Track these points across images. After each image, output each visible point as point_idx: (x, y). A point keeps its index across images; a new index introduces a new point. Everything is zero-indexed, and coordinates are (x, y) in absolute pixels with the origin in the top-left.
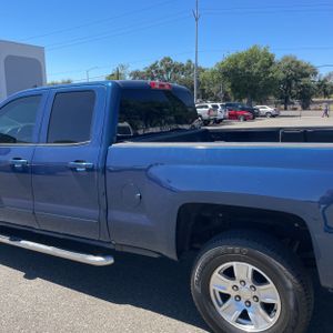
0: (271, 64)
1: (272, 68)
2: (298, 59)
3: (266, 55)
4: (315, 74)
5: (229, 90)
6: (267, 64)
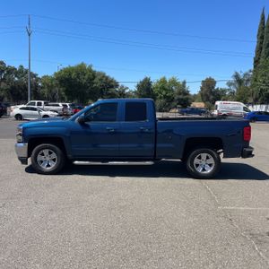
0: (94, 77)
1: (95, 81)
2: (107, 75)
3: (91, 71)
4: (117, 86)
5: (63, 93)
6: (92, 77)
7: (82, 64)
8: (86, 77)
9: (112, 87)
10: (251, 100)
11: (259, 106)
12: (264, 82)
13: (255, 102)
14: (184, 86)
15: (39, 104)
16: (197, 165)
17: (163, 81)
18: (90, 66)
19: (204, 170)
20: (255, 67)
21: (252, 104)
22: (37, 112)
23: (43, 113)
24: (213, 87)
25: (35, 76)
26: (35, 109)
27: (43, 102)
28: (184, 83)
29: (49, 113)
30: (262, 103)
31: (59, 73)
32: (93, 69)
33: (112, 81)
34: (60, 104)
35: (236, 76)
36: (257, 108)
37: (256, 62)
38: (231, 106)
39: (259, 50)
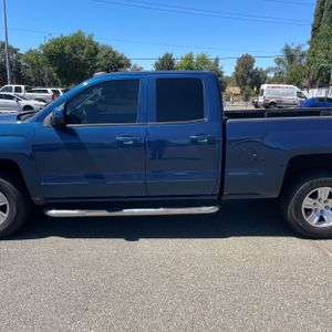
0: (97, 52)
1: (98, 57)
3: (91, 42)
4: (129, 65)
5: (55, 75)
6: (93, 51)
7: (80, 32)
8: (86, 51)
9: (121, 66)
10: (306, 82)
11: (316, 90)
12: (327, 58)
13: (312, 85)
14: (217, 65)
15: (18, 90)
16: (308, 211)
17: (189, 58)
18: (90, 37)
19: (322, 219)
20: (313, 36)
21: (308, 88)
22: (13, 102)
23: (23, 103)
24: (251, 67)
25: (15, 51)
26: (11, 98)
27: (23, 87)
28: (217, 60)
29: (32, 103)
30: (321, 87)
31: (47, 46)
32: (95, 40)
33: (121, 58)
34: (49, 90)
35: (287, 50)
36: (314, 93)
37: (315, 30)
38: (281, 91)
39: (320, 13)
